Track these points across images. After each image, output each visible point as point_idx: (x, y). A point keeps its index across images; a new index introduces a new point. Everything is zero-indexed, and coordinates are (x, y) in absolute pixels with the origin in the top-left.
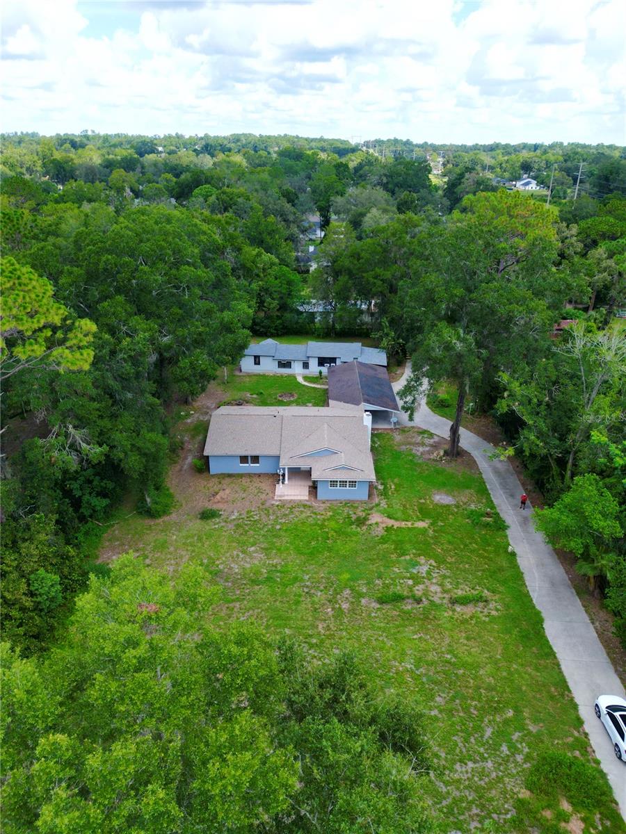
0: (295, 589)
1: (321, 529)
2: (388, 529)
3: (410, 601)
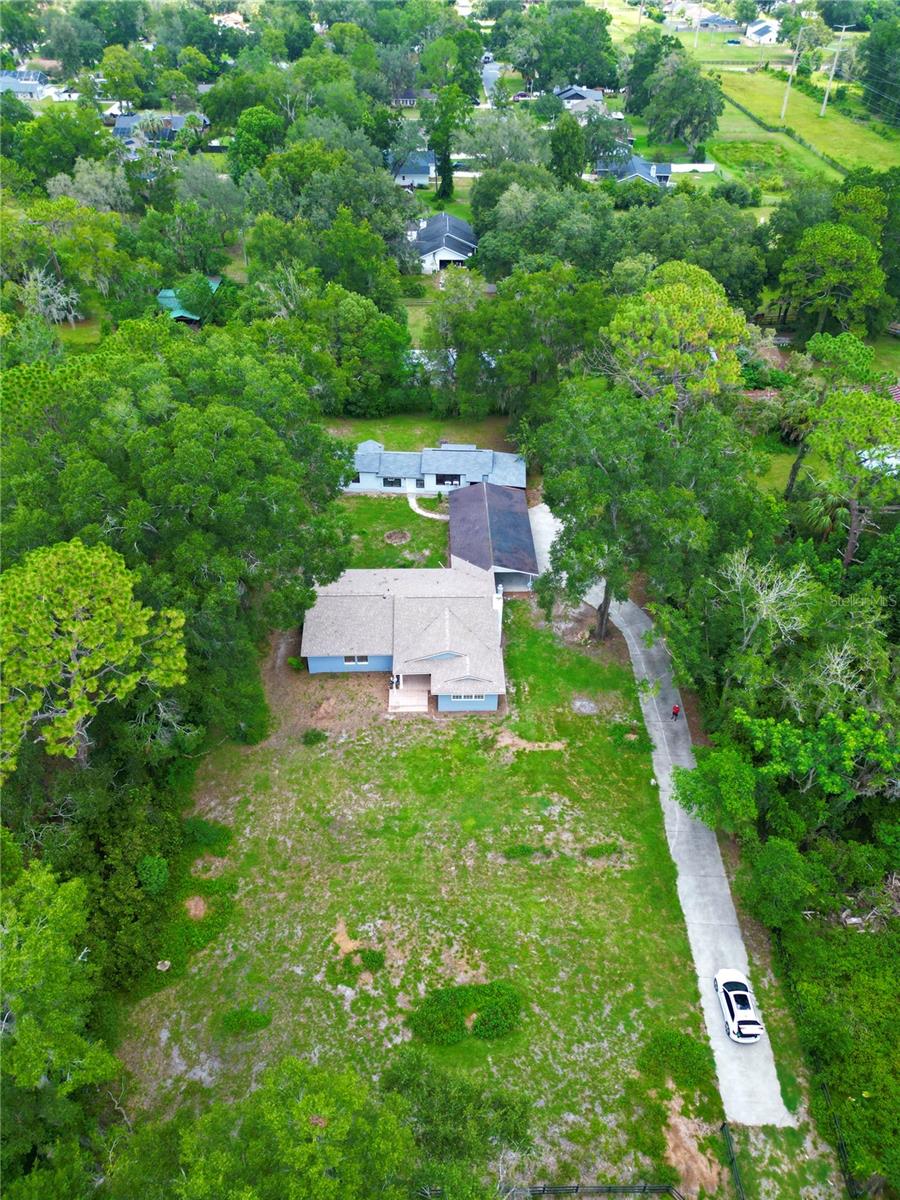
0: (415, 842)
1: (443, 757)
2: (519, 754)
3: (539, 854)
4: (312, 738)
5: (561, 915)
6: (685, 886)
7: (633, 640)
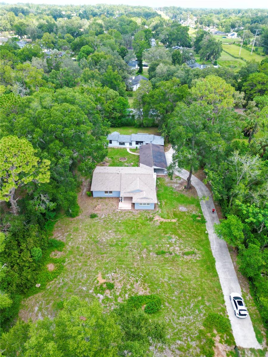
0: (126, 249)
1: (136, 223)
2: (161, 223)
3: (168, 254)
4: (93, 216)
5: (176, 273)
6: (218, 265)
7: (199, 190)
